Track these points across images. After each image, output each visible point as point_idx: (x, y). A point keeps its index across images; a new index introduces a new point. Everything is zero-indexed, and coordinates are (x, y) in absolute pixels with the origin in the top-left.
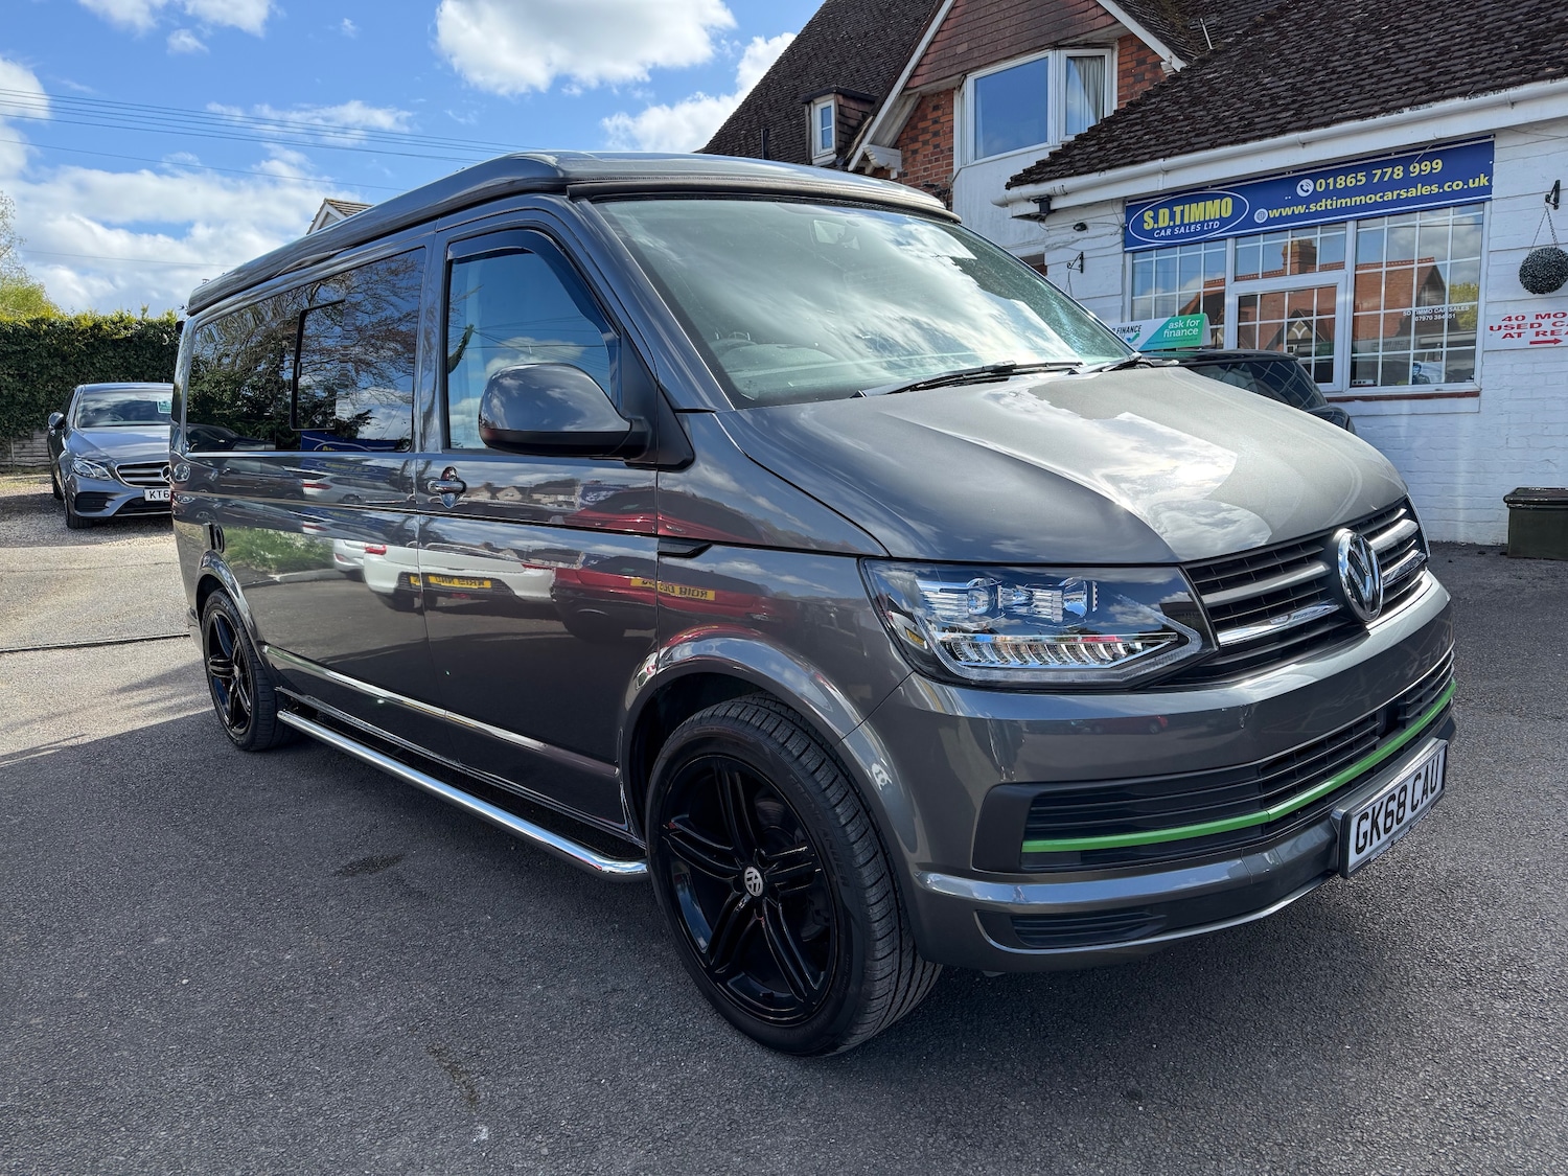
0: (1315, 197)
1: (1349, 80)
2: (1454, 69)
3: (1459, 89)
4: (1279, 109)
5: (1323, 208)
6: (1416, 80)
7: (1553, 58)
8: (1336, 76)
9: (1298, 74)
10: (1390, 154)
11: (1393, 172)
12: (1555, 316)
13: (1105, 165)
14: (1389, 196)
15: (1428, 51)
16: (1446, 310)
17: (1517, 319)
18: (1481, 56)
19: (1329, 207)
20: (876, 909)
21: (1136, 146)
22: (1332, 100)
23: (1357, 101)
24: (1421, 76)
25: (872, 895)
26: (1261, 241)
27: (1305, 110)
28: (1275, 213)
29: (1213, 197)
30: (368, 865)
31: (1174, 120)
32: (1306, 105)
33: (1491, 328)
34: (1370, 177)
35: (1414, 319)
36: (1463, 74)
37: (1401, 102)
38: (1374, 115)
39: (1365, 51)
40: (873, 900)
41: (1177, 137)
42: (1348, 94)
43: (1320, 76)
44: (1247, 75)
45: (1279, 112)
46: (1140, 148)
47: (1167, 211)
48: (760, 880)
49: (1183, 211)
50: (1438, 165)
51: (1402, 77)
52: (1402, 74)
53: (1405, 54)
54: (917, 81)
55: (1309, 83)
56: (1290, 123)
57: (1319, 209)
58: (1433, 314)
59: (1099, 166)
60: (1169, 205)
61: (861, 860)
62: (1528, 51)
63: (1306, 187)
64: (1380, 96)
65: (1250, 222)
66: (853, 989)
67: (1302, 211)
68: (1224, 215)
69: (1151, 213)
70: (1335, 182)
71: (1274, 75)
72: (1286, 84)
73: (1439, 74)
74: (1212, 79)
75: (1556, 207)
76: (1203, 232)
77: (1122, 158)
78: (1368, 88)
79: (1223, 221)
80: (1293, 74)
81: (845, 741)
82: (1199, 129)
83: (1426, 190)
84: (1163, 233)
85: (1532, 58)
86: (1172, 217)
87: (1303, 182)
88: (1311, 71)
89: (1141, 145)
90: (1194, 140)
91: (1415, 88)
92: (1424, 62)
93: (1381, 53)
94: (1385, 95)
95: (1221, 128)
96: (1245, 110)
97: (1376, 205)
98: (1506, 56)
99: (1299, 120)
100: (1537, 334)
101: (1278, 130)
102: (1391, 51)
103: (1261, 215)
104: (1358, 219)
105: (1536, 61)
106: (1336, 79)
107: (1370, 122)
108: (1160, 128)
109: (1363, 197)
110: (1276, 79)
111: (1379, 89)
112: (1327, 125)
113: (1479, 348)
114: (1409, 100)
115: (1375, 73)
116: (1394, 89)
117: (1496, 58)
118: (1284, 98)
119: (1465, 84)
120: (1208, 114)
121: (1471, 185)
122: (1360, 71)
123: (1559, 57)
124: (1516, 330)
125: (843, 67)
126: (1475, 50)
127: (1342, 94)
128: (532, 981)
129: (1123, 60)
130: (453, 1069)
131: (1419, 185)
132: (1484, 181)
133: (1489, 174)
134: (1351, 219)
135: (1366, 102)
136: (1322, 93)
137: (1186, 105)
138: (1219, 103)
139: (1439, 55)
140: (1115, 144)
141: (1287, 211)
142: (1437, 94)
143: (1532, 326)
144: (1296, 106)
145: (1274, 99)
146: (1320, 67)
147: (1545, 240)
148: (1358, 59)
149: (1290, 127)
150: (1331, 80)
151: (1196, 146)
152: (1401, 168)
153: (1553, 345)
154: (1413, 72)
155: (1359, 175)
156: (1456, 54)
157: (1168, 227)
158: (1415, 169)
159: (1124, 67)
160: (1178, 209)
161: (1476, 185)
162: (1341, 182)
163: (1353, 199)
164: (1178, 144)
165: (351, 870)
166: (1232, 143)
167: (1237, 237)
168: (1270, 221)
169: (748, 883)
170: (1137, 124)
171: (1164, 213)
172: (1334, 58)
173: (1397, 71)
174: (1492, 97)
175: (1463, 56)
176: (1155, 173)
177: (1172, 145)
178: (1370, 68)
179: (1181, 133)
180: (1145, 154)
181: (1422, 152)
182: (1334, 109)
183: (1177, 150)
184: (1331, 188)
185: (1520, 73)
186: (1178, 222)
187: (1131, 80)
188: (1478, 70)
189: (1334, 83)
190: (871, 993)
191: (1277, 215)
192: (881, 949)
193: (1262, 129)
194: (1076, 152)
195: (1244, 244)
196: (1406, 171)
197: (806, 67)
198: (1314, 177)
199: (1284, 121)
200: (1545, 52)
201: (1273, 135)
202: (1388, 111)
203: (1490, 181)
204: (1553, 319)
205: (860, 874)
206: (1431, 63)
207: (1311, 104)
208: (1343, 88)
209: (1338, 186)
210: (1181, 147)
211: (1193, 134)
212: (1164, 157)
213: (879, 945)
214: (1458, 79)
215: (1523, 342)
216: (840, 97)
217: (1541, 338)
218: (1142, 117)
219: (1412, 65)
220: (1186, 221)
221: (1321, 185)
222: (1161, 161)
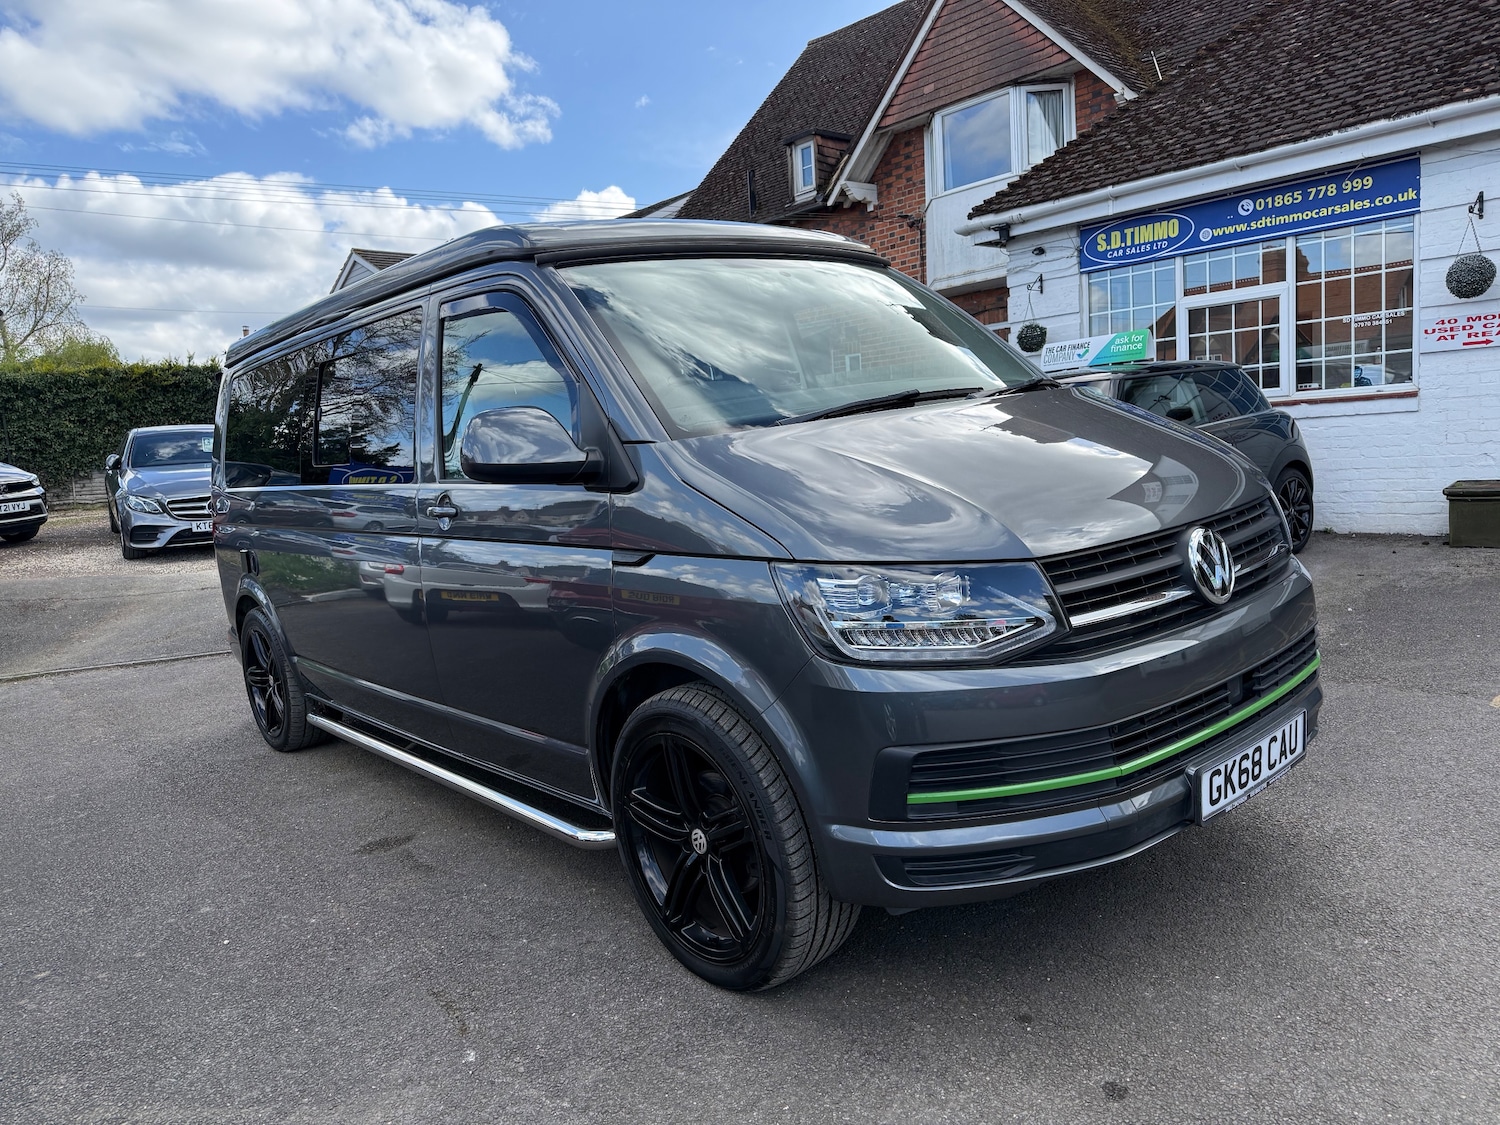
0: (1256, 215)
1: (1282, 106)
2: (1379, 92)
3: (1383, 111)
4: (1218, 135)
5: (1263, 225)
6: (1344, 104)
7: (1470, 79)
8: (1271, 102)
9: (1236, 103)
10: (1323, 174)
11: (1327, 190)
12: (1485, 318)
13: (1059, 193)
14: (1324, 212)
15: (1357, 76)
16: (1383, 316)
17: (1449, 322)
18: (1404, 79)
19: (1269, 225)
20: (794, 858)
21: (1087, 175)
22: (1267, 125)
23: (1289, 126)
24: (1349, 100)
25: (791, 846)
26: (1207, 259)
27: (1242, 135)
28: (1219, 232)
29: (1160, 219)
30: (384, 844)
31: (1122, 149)
32: (1243, 132)
33: (1426, 332)
34: (1306, 195)
35: (1353, 326)
36: (1387, 97)
37: (1330, 126)
38: (1306, 138)
39: (1298, 78)
40: (792, 850)
41: (1125, 165)
42: (1282, 120)
43: (1256, 103)
44: (1189, 106)
45: (1217, 139)
46: (1091, 176)
47: (1118, 233)
48: (704, 839)
49: (1133, 233)
50: (1369, 182)
51: (1331, 102)
52: (1331, 99)
53: (1335, 80)
54: (888, 121)
55: (1246, 110)
56: (1228, 148)
57: (1260, 227)
58: (1371, 320)
59: (1054, 195)
60: (1121, 228)
61: (781, 816)
62: (1447, 74)
63: (1246, 206)
64: (1310, 121)
65: (1198, 242)
66: (778, 928)
67: (1244, 229)
68: (1172, 236)
69: (1104, 236)
70: (1273, 201)
71: (1214, 104)
72: (1225, 112)
73: (1366, 98)
74: (1157, 110)
75: (1481, 217)
76: (1152, 252)
77: (1075, 186)
78: (1300, 113)
79: (1171, 241)
80: (1232, 102)
81: (764, 715)
82: (1145, 157)
83: (1358, 206)
84: (1115, 254)
85: (1450, 80)
86: (1123, 239)
87: (1244, 202)
88: (1248, 99)
89: (1092, 173)
90: (1140, 168)
91: (1344, 112)
92: (1352, 87)
93: (1313, 80)
94: (1316, 119)
95: (1165, 155)
96: (1187, 137)
97: (1312, 221)
98: (1427, 79)
99: (1236, 145)
100: (1469, 335)
101: (1217, 155)
102: (1322, 77)
103: (1206, 234)
104: (1296, 235)
105: (1454, 82)
106: (1271, 106)
107: (1301, 144)
108: (1109, 157)
109: (1300, 214)
110: (1216, 107)
111: (1310, 114)
112: (1262, 149)
113: (1415, 350)
114: (1337, 124)
115: (1307, 99)
116: (1324, 114)
117: (1418, 81)
118: (1224, 125)
119: (1389, 106)
120: (1154, 143)
121: (1401, 199)
122: (1293, 97)
123: (1475, 78)
124: (1449, 333)
125: (823, 109)
126: (1399, 74)
127: (1276, 119)
128: (518, 936)
129: (1079, 93)
130: (448, 1007)
131: (1352, 201)
132: (1412, 195)
133: (1417, 188)
134: (1290, 235)
135: (1298, 127)
136: (1257, 119)
137: (1133, 135)
138: (1164, 132)
139: (1366, 80)
140: (1068, 173)
141: (1230, 230)
142: (1363, 117)
143: (1464, 328)
144: (1234, 132)
145: (1213, 126)
146: (1256, 95)
147: (1469, 248)
148: (1291, 86)
149: (1228, 152)
150: (1266, 107)
151: (1142, 173)
152: (1334, 186)
153: (1484, 345)
154: (1341, 96)
155: (1295, 193)
156: (1381, 79)
157: (1121, 248)
158: (1348, 186)
159: (1081, 99)
160: (1128, 231)
161: (1405, 199)
162: (1279, 201)
163: (1291, 216)
164: (1126, 171)
165: (369, 849)
166: (1175, 169)
167: (1184, 255)
168: (1214, 240)
169: (694, 843)
170: (1089, 154)
171: (1116, 235)
172: (1270, 86)
173: (1327, 96)
174: (1414, 117)
175: (1388, 80)
176: (1105, 199)
177: (1120, 173)
178: (1302, 94)
179: (1128, 161)
180: (1096, 181)
181: (1353, 170)
182: (1268, 134)
183: (1124, 178)
184: (1270, 206)
185: (1440, 94)
186: (1129, 243)
187: (1088, 111)
188: (1401, 93)
189: (1270, 109)
190: (793, 931)
191: (1221, 234)
192: (800, 892)
193: (1202, 155)
194: (1032, 182)
195: (1191, 262)
196: (1339, 189)
197: (789, 110)
198: (1254, 197)
199: (1223, 146)
200: (1464, 74)
201: (1213, 161)
202: (1318, 134)
203: (1418, 194)
204: (1484, 322)
205: (780, 828)
206: (1358, 87)
207: (1248, 130)
208: (1277, 113)
209: (1276, 204)
210: (1128, 175)
211: (1139, 162)
212: (1113, 184)
213: (798, 889)
214: (1383, 102)
215: (1457, 343)
216: (819, 138)
217: (1473, 339)
218: (1093, 147)
219: (1340, 90)
220: (1137, 242)
221: (1260, 204)
222: (1110, 188)
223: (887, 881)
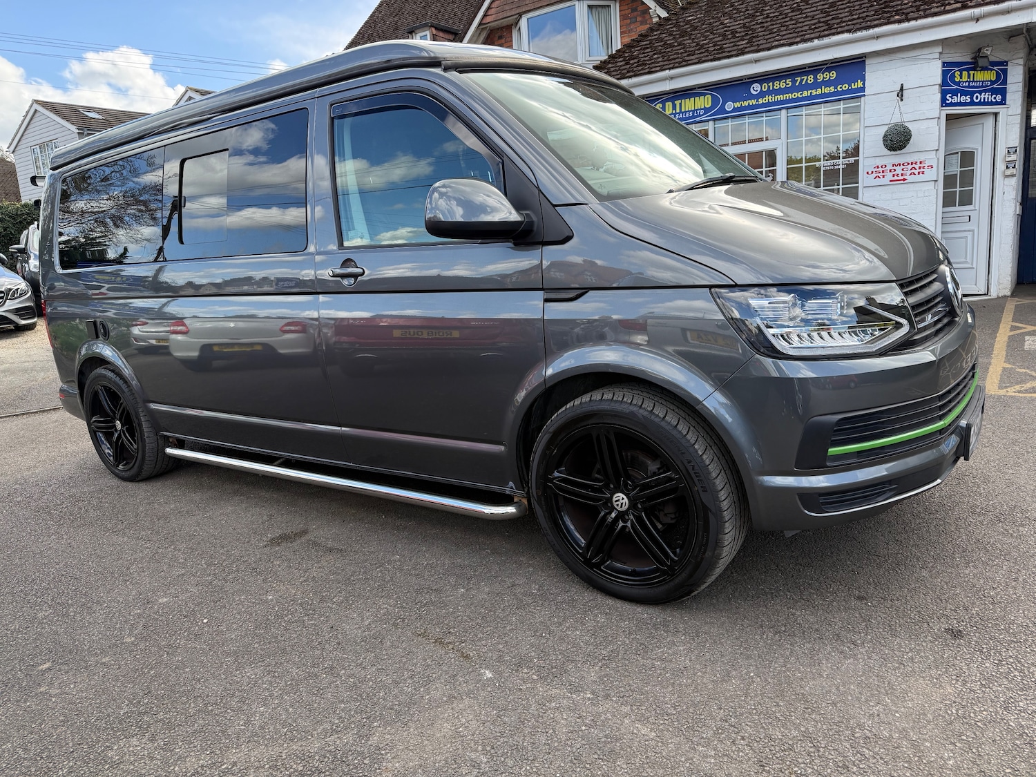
0: (762, 94)
1: (778, 22)
2: (841, 16)
3: (846, 28)
4: (737, 39)
5: (767, 101)
6: (819, 22)
7: (897, 10)
8: (769, 19)
9: (745, 18)
10: (805, 68)
11: (807, 79)
12: (903, 165)
13: (631, 74)
14: (806, 94)
15: (823, 5)
16: (841, 163)
17: (882, 167)
18: (855, 8)
19: (770, 101)
20: (725, 503)
21: (650, 62)
22: (770, 34)
23: (785, 35)
24: (822, 20)
25: (722, 495)
26: (730, 123)
27: (754, 40)
28: (738, 105)
29: (699, 95)
30: (284, 538)
31: (671, 46)
32: (754, 37)
33: (868, 173)
34: (794, 82)
35: (822, 169)
36: (847, 19)
37: (813, 36)
38: (797, 43)
39: (784, 4)
40: (723, 498)
41: (675, 56)
42: (779, 31)
43: (760, 19)
44: (713, 18)
45: (737, 42)
46: (653, 63)
47: (670, 104)
48: (626, 500)
49: (680, 104)
50: (834, 74)
51: (810, 20)
52: (810, 19)
53: (809, 6)
54: (488, 19)
55: (754, 23)
56: (746, 48)
57: (764, 102)
58: (834, 165)
59: (628, 75)
60: (672, 100)
62: (883, 6)
63: (756, 88)
64: (799, 32)
65: (722, 110)
67: (754, 104)
68: (707, 106)
69: (661, 105)
70: (773, 85)
71: (730, 18)
72: (739, 24)
73: (833, 19)
74: (691, 20)
75: (902, 100)
76: (693, 117)
77: (642, 69)
78: (791, 27)
79: (706, 110)
80: (743, 17)
81: (704, 402)
82: (689, 51)
83: (827, 90)
85: (885, 10)
86: (674, 107)
87: (754, 85)
88: (754, 16)
89: (653, 61)
90: (687, 58)
91: (820, 27)
92: (822, 11)
93: (795, 5)
94: (802, 31)
95: (703, 50)
96: (716, 39)
97: (798, 99)
98: (870, 9)
99: (752, 46)
100: (894, 176)
101: (740, 52)
102: (801, 4)
103: (729, 106)
104: (788, 108)
105: (888, 12)
106: (770, 21)
107: (794, 47)
108: (663, 51)
109: (790, 95)
110: (732, 20)
111: (798, 27)
112: (769, 49)
113: (860, 185)
114: (817, 34)
115: (793, 18)
116: (807, 28)
117: (865, 10)
118: (740, 33)
119: (849, 25)
120: (693, 42)
121: (853, 87)
122: (784, 16)
123: (901, 10)
124: (881, 174)
125: (429, 9)
126: (851, 5)
127: (775, 30)
129: (623, 8)
130: (439, 643)
131: (823, 87)
132: (860, 84)
133: (864, 80)
134: (783, 108)
135: (791, 35)
136: (763, 29)
137: (677, 36)
138: (699, 35)
139: (830, 7)
140: (636, 61)
141: (745, 103)
142: (833, 31)
143: (890, 171)
144: (748, 37)
145: (733, 33)
146: (759, 14)
147: (896, 119)
148: (781, 9)
149: (746, 50)
150: (767, 22)
151: (689, 62)
152: (812, 76)
153: (902, 182)
154: (816, 17)
155: (787, 80)
156: (840, 7)
158: (820, 77)
159: (623, 13)
160: (677, 102)
161: (856, 87)
162: (777, 85)
163: (785, 96)
164: (677, 60)
165: (275, 542)
166: (711, 60)
167: (715, 120)
168: (735, 110)
169: (615, 504)
170: (648, 48)
171: (669, 105)
172: (766, 8)
173: (806, 17)
174: (865, 33)
175: (845, 8)
176: (664, 79)
177: (673, 61)
178: (790, 15)
179: (678, 54)
180: (657, 67)
181: (825, 66)
182: (772, 40)
183: (677, 65)
184: (771, 89)
185: (880, 19)
186: (678, 111)
188: (855, 17)
189: (769, 23)
191: (739, 106)
193: (729, 52)
194: (610, 65)
195: (719, 124)
196: (815, 78)
197: (401, 8)
198: (761, 82)
199: (742, 46)
200: (893, 7)
201: (737, 55)
202: (805, 41)
203: (864, 84)
204: (902, 167)
205: (714, 483)
206: (826, 12)
207: (757, 37)
208: (775, 26)
209: (775, 87)
210: (679, 63)
211: (686, 54)
212: (670, 69)
214: (844, 22)
215: (886, 181)
216: (433, 29)
217: (896, 178)
218: (650, 43)
219: (815, 13)
220: (683, 110)
221: (765, 87)
222: (667, 71)
223: (806, 511)
